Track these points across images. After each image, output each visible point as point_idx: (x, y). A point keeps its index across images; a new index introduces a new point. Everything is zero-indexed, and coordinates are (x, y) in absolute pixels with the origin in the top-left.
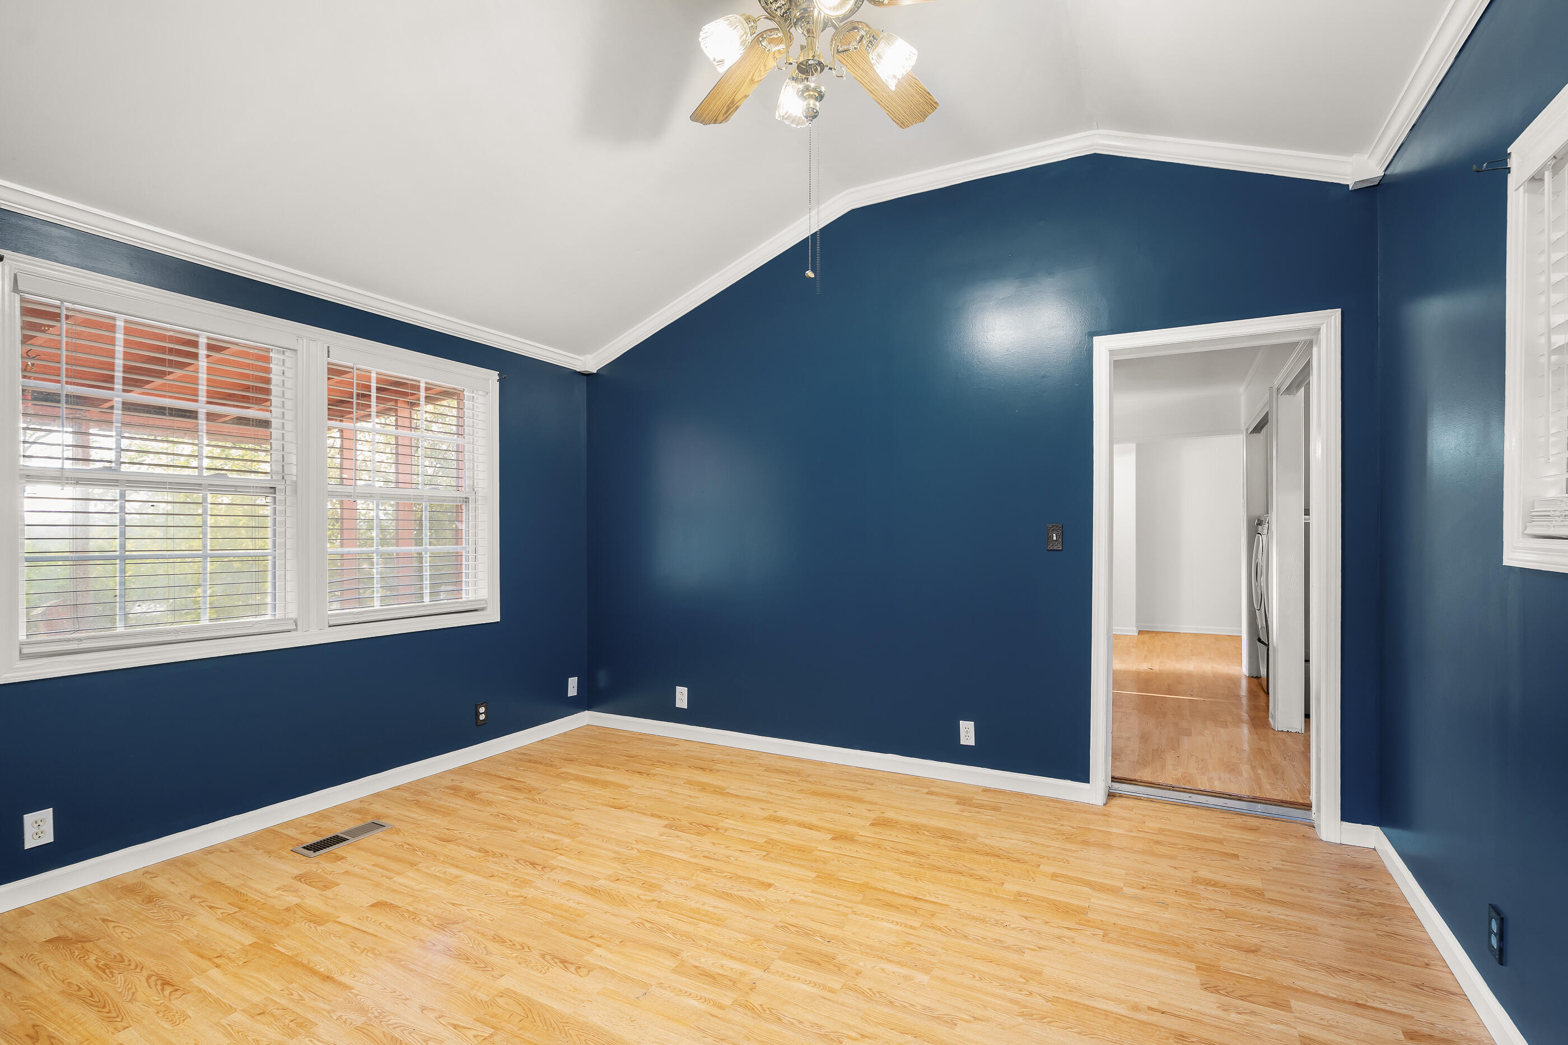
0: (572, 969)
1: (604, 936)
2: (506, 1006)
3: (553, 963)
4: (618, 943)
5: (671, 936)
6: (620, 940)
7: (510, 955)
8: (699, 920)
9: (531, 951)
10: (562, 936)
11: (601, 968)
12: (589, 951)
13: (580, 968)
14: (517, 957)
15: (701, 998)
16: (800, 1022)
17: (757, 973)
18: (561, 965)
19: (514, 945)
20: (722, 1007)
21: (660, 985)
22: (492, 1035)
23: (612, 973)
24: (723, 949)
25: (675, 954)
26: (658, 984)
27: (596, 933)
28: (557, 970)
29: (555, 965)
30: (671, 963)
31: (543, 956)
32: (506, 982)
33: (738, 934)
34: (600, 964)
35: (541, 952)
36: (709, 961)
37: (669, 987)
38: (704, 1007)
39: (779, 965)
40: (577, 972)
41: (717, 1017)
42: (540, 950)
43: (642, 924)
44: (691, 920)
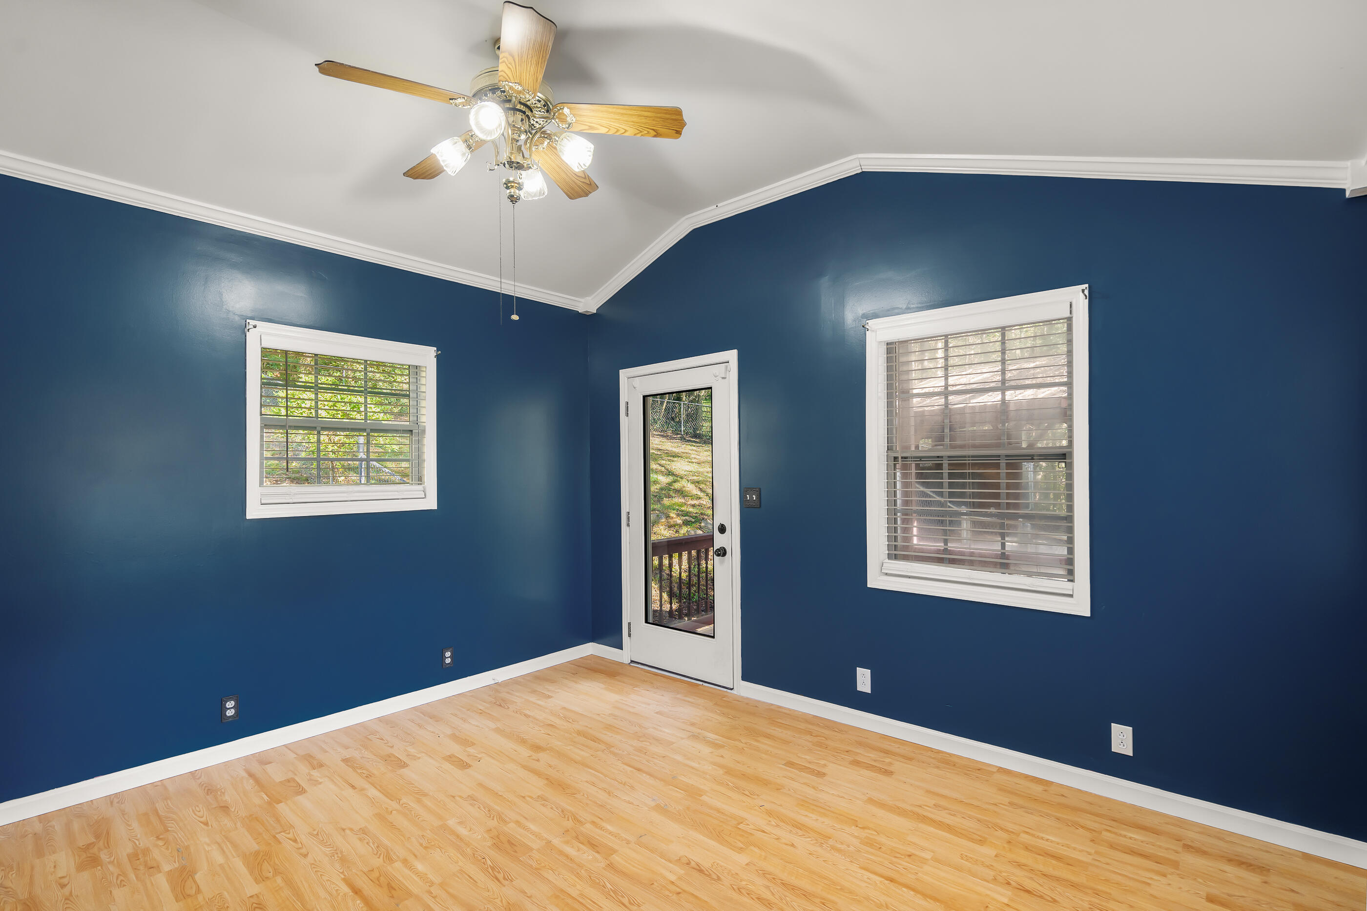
0: (693, 864)
1: (667, 893)
2: (736, 841)
3: (709, 871)
4: (655, 883)
5: (608, 884)
6: (653, 886)
7: (748, 883)
8: (576, 899)
9: (731, 885)
10: (706, 899)
11: (670, 861)
12: (680, 878)
13: (687, 864)
14: (741, 881)
15: (604, 830)
16: (552, 808)
17: (556, 842)
18: (703, 868)
19: (748, 894)
20: (593, 823)
21: (628, 842)
22: (739, 824)
23: (662, 856)
24: (570, 865)
25: (611, 866)
26: (629, 843)
27: (675, 897)
28: (706, 864)
29: (707, 869)
30: (616, 859)
31: (719, 879)
32: (743, 859)
33: (550, 879)
34: (671, 865)
35: (720, 882)
36: (586, 856)
37: (622, 840)
38: (604, 824)
39: (536, 844)
40: (689, 861)
41: (599, 818)
42: (723, 885)
43: (630, 903)
44: (584, 902)
